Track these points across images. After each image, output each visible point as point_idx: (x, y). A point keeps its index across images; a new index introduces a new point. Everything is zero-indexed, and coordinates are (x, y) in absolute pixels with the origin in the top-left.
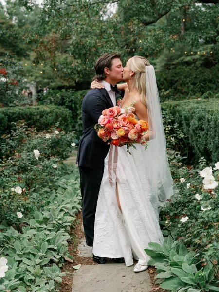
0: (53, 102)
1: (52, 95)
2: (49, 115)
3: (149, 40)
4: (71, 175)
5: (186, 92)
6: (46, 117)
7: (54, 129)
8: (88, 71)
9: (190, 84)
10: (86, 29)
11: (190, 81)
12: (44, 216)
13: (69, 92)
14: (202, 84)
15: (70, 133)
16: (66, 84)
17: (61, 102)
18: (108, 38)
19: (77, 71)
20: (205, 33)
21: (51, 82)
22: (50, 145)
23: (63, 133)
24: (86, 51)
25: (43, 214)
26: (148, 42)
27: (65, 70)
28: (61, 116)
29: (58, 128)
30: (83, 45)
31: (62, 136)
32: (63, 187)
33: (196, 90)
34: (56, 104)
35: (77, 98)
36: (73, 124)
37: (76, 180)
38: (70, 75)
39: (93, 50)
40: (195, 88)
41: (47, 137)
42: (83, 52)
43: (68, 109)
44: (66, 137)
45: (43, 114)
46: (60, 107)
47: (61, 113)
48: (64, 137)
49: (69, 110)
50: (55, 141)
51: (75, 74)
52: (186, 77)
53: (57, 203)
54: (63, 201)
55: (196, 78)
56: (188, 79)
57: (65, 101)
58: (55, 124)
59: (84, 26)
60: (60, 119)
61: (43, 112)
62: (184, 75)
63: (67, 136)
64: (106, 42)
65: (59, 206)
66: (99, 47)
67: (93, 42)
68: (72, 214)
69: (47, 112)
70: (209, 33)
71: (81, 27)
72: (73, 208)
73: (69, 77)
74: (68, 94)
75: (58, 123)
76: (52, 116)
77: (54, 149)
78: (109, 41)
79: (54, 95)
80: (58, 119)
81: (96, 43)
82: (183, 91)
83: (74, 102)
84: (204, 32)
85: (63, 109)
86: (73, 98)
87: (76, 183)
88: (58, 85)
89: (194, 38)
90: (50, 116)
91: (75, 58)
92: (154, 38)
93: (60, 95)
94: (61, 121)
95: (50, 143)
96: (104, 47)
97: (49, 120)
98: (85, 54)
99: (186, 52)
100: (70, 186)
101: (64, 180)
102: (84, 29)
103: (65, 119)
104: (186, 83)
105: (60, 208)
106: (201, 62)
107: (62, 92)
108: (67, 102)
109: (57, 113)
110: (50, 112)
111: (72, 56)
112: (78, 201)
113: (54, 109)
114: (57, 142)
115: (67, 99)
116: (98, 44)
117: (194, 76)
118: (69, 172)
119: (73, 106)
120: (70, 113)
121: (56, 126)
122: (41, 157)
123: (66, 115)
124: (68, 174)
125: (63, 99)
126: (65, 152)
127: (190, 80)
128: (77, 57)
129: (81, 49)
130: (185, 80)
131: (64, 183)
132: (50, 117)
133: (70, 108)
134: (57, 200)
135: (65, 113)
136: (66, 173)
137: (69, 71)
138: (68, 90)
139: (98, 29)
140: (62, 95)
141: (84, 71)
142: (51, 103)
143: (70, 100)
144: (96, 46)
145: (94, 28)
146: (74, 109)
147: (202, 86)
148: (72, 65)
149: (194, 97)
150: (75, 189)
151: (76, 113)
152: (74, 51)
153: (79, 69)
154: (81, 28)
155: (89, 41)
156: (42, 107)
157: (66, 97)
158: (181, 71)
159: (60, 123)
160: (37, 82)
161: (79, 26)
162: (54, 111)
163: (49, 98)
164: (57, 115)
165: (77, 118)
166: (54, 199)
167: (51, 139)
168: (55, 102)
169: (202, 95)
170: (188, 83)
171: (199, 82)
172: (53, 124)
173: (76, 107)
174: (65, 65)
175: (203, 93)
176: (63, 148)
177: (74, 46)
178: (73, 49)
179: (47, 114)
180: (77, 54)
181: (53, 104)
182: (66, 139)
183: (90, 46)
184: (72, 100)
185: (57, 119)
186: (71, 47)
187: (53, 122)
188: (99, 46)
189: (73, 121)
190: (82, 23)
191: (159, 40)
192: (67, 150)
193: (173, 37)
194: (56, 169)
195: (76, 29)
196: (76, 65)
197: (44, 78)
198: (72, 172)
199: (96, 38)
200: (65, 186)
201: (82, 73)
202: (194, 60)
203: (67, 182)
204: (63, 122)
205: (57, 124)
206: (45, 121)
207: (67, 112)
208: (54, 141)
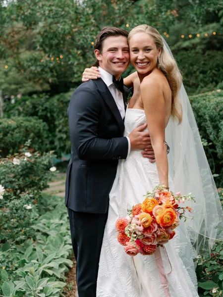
0: (23, 112)
1: (20, 104)
2: (16, 131)
3: (140, 20)
4: (53, 212)
5: (194, 84)
6: (12, 135)
7: (24, 149)
8: (64, 67)
9: (198, 73)
10: (56, 11)
11: (198, 70)
12: (17, 289)
13: (42, 97)
14: (214, 71)
15: (48, 154)
16: (38, 88)
17: (32, 112)
18: (87, 21)
19: (49, 68)
20: (212, 5)
21: (20, 88)
22: (21, 173)
23: (37, 154)
24: (59, 41)
25: (15, 286)
26: (139, 22)
27: (33, 68)
28: (32, 131)
29: (29, 147)
30: (54, 33)
31: (36, 158)
32: (44, 231)
33: (206, 80)
34: (26, 115)
35: (53, 105)
36: (50, 139)
37: (61, 219)
38: (40, 74)
39: (68, 38)
40: (206, 78)
41: (15, 163)
42: (55, 42)
43: (41, 120)
44: (43, 160)
45: (7, 130)
46: (30, 118)
47: (32, 127)
48: (39, 160)
49: (44, 121)
50: (27, 168)
51: (46, 72)
52: (192, 65)
53: (35, 261)
54: (45, 256)
55: (204, 64)
56: (195, 67)
57: (37, 109)
58: (25, 143)
59: (53, 8)
60: (32, 135)
61: (7, 128)
62: (190, 62)
63: (44, 157)
64: (84, 26)
65: (40, 266)
66: (75, 34)
67: (67, 27)
68: (59, 276)
69: (12, 128)
70: (217, 4)
71: (49, 8)
72: (61, 266)
73: (40, 77)
74: (41, 101)
75: (29, 141)
76: (20, 132)
77: (27, 179)
78: (88, 25)
79: (23, 103)
80: (29, 135)
81: (71, 28)
82: (191, 84)
83: (48, 110)
84: (211, 3)
85: (35, 121)
86: (47, 105)
87: (62, 224)
88: (28, 91)
89: (198, 12)
90: (17, 133)
91: (45, 52)
92: (146, 16)
93: (31, 102)
94: (33, 138)
95: (20, 170)
96: (83, 33)
97: (16, 138)
98: (58, 44)
99: (183, 36)
100: (55, 229)
101: (44, 221)
102: (54, 11)
103: (38, 135)
104: (193, 72)
105: (41, 269)
106: (203, 47)
107: (33, 98)
108: (40, 111)
109: (26, 128)
110: (18, 127)
111: (41, 49)
112: (67, 254)
113: (22, 123)
114: (30, 169)
115: (40, 107)
116: (74, 30)
117: (203, 62)
118: (51, 208)
119: (49, 115)
120: (44, 126)
121: (26, 146)
122: (7, 194)
123: (40, 129)
124: (50, 210)
125: (34, 107)
126: (42, 181)
127: (198, 67)
128: (47, 49)
129: (52, 39)
130: (191, 68)
131: (45, 224)
132: (18, 135)
133: (45, 119)
134: (36, 256)
135: (38, 126)
136: (47, 210)
137: (39, 69)
138: (41, 95)
139: (73, 11)
140: (33, 102)
141: (58, 68)
142: (19, 114)
143: (44, 108)
144: (71, 32)
145: (67, 9)
146: (50, 119)
147: (215, 75)
148: (42, 61)
149: (205, 89)
150: (61, 234)
151: (54, 124)
152: (43, 42)
153: (52, 65)
154: (50, 11)
155: (61, 27)
156: (6, 121)
157: (39, 104)
158: (185, 58)
159: (31, 141)
160: (3, 90)
161: (47, 8)
162: (23, 125)
163: (16, 108)
164: (27, 130)
165: (55, 131)
166: (31, 255)
167: (21, 166)
168: (25, 112)
169: (216, 86)
170: (195, 72)
171: (210, 69)
172: (22, 142)
173: (52, 116)
174: (33, 62)
175: (217, 83)
176: (39, 176)
177: (42, 36)
178: (41, 40)
179: (13, 130)
180: (46, 45)
181: (22, 115)
182: (42, 163)
183: (64, 34)
184: (46, 108)
185: (27, 136)
186: (39, 37)
187: (22, 140)
188: (76, 32)
189: (50, 135)
190: (50, 3)
191: (153, 18)
192: (46, 177)
193: (172, 13)
194: (30, 210)
195: (42, 12)
196: (47, 61)
197: (10, 84)
198: (55, 207)
199: (70, 22)
200: (46, 230)
201: (56, 71)
202: (193, 44)
203: (49, 223)
204: (36, 139)
205: (28, 143)
206: (11, 140)
207: (41, 125)
208: (25, 167)
